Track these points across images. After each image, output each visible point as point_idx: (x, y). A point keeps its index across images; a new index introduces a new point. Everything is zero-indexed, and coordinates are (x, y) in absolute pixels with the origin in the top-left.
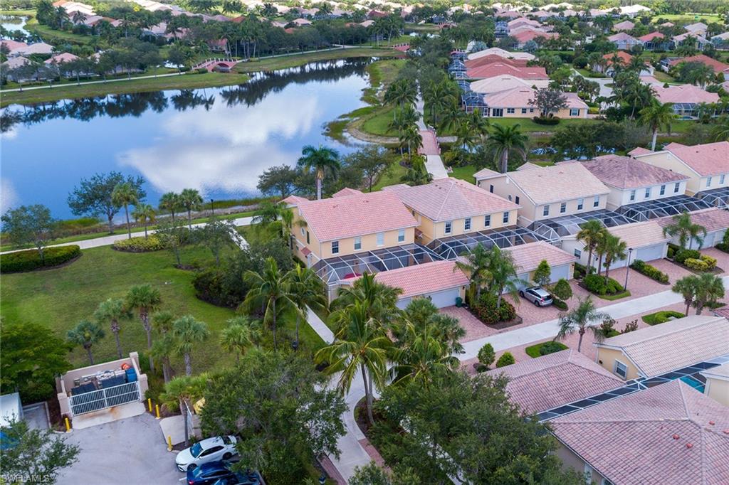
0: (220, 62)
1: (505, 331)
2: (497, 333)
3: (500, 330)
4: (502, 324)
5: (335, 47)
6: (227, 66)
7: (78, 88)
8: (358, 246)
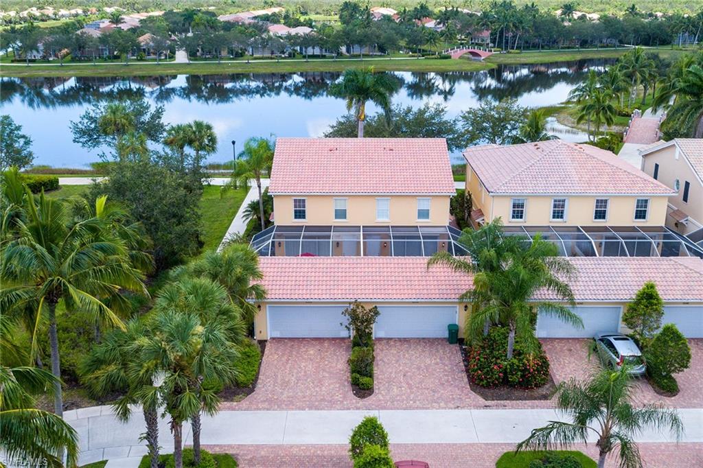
0: (470, 50)
1: (497, 406)
2: (478, 407)
3: (489, 403)
4: (504, 391)
5: (624, 47)
6: (480, 56)
7: (306, 64)
8: (341, 214)
